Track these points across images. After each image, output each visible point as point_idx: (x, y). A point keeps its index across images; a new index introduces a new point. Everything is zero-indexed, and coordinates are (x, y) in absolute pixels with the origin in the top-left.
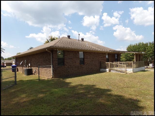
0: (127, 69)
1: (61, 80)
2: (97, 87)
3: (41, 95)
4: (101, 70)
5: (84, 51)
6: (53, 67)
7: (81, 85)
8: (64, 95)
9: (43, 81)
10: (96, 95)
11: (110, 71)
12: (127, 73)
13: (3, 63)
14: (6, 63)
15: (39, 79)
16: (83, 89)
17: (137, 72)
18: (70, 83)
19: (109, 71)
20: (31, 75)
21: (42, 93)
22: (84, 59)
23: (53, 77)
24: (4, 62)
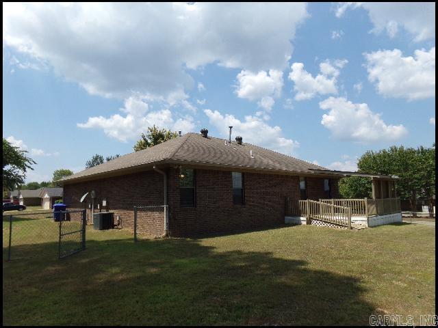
0: (353, 219)
1: (188, 241)
2: (277, 256)
3: (153, 270)
4: (288, 219)
5: (244, 171)
6: (169, 210)
7: (239, 252)
8: (204, 271)
9: (146, 243)
10: (274, 272)
11: (309, 222)
12: (352, 228)
13: (14, 198)
14: (25, 200)
15: (136, 239)
16: (245, 259)
17: (379, 226)
18: (213, 248)
19: (307, 223)
20: (111, 230)
21: (153, 265)
22: (242, 190)
23: (167, 235)
24: (19, 194)
